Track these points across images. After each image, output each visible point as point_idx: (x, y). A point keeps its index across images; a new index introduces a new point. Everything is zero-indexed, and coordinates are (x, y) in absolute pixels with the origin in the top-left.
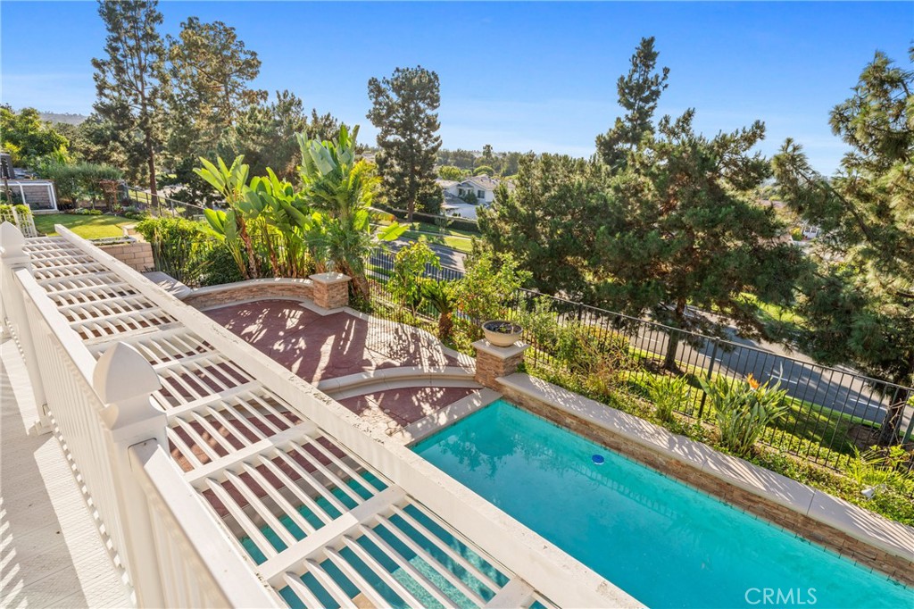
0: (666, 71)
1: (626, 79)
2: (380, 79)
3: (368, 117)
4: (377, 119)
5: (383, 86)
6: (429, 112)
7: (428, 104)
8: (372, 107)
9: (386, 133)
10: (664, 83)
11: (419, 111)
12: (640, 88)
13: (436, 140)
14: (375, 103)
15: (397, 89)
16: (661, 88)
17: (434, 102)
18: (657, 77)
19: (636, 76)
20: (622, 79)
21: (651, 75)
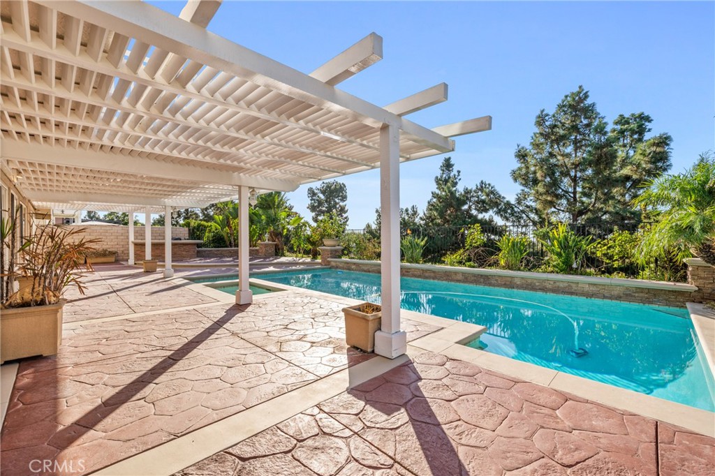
0: (459, 172)
1: (439, 177)
2: (314, 188)
3: (308, 208)
4: (313, 208)
5: (316, 191)
6: (341, 204)
7: (341, 200)
8: (309, 202)
9: (317, 215)
10: (459, 178)
11: (336, 203)
12: (446, 181)
13: (346, 218)
14: (311, 200)
15: (323, 192)
16: (457, 180)
17: (344, 198)
18: (455, 175)
19: (444, 176)
20: (437, 177)
21: (452, 175)
